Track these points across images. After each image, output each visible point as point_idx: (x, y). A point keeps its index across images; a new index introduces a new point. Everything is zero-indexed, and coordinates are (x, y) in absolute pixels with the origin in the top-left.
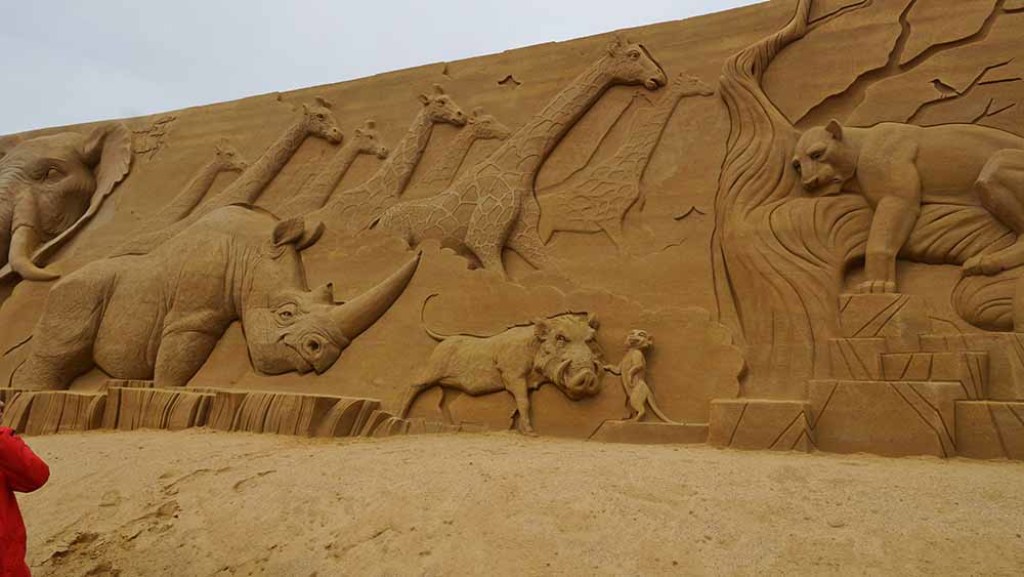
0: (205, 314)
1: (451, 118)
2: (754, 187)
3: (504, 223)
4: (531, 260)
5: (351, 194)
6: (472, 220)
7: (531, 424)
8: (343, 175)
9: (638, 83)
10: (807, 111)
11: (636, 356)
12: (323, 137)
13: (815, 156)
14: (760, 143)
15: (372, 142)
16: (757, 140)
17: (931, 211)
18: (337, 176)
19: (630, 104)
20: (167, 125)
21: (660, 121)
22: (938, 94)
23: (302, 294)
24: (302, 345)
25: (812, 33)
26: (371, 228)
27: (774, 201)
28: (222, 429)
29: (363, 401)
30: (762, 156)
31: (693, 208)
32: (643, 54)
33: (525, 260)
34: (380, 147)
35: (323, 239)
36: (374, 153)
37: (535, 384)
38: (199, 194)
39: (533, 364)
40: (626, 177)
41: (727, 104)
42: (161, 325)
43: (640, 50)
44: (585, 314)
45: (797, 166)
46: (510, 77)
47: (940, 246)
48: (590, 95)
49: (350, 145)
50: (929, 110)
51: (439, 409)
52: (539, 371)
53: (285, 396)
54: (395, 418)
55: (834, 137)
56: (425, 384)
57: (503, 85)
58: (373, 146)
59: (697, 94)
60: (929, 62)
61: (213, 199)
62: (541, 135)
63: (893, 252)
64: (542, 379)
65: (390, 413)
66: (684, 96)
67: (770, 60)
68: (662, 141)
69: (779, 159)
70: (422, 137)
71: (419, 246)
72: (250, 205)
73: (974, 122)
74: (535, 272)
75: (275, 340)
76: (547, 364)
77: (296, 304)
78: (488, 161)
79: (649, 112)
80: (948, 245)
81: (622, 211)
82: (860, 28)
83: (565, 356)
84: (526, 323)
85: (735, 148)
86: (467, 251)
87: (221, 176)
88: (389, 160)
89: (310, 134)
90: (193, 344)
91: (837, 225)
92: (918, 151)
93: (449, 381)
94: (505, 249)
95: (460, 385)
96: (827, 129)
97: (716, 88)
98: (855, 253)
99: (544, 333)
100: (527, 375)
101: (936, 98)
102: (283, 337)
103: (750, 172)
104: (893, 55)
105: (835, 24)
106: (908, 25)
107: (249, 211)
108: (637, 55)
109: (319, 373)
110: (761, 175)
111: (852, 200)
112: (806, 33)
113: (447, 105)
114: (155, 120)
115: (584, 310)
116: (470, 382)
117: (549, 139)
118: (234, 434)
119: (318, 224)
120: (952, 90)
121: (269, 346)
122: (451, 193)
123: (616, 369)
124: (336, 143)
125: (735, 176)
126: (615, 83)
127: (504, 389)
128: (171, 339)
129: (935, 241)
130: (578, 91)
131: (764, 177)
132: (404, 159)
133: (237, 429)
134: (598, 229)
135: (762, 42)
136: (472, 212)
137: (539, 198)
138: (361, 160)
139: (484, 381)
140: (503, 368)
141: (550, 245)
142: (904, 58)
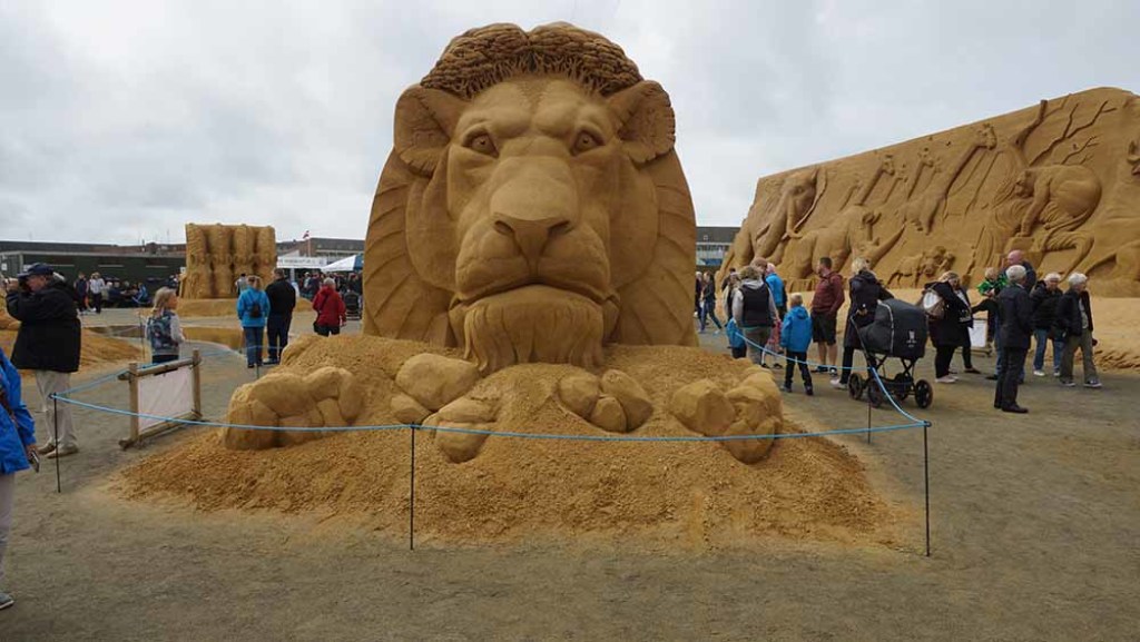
0: (841, 251)
1: (929, 163)
3: (932, 211)
5: (893, 199)
6: (923, 211)
8: (892, 190)
9: (985, 147)
10: (1034, 159)
12: (887, 172)
14: (1009, 177)
15: (903, 174)
18: (890, 190)
20: (838, 165)
21: (990, 163)
23: (869, 242)
27: (1004, 202)
30: (1008, 183)
31: (988, 204)
32: (989, 133)
33: (935, 226)
34: (905, 176)
35: (881, 218)
36: (903, 179)
37: (920, 272)
39: (920, 265)
43: (988, 131)
46: (950, 142)
48: (969, 154)
49: (896, 176)
50: (1069, 158)
55: (1027, 175)
56: (895, 273)
57: (947, 146)
58: (903, 176)
59: (1003, 152)
60: (1075, 136)
61: (851, 202)
63: (1030, 222)
66: (1000, 152)
67: (1024, 137)
68: (988, 173)
70: (918, 173)
71: (906, 222)
72: (861, 205)
73: (1081, 164)
77: (865, 246)
78: (933, 185)
79: (988, 160)
81: (968, 205)
82: (1058, 120)
86: (919, 224)
87: (854, 190)
88: (907, 183)
89: (883, 171)
92: (1051, 180)
93: (900, 272)
95: (902, 273)
100: (917, 270)
101: (1072, 153)
104: (1066, 132)
105: (1047, 120)
106: (1073, 118)
107: (860, 207)
108: (985, 135)
111: (1030, 200)
112: (1041, 123)
113: (928, 157)
114: (836, 162)
117: (955, 173)
119: (880, 212)
120: (1078, 149)
122: (921, 199)
124: (891, 175)
125: (997, 191)
126: (978, 147)
130: (966, 151)
131: (1006, 191)
132: (912, 182)
134: (959, 213)
135: (1022, 129)
136: (924, 208)
138: (899, 182)
141: (945, 220)
142: (1068, 134)
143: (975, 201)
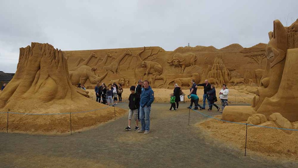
0: (85, 78)
1: (110, 56)
3: (116, 69)
5: (99, 64)
6: (113, 68)
8: (98, 62)
10: (143, 59)
11: (127, 82)
13: (143, 64)
19: (128, 57)
20: (72, 52)
22: (153, 59)
24: (97, 81)
26: (102, 69)
31: (133, 68)
38: (79, 63)
40: (128, 65)
41: (137, 58)
44: (124, 78)
48: (125, 55)
49: (98, 58)
56: (110, 84)
60: (153, 56)
61: (81, 64)
63: (148, 73)
66: (133, 56)
69: (140, 64)
70: (107, 58)
74: (119, 74)
77: (95, 77)
78: (114, 62)
83: (122, 82)
84: (118, 79)
85: (137, 62)
86: (113, 72)
89: (93, 56)
90: (84, 81)
91: (144, 70)
92: (151, 64)
96: (144, 62)
102: (95, 80)
106: (152, 52)
108: (129, 52)
117: (120, 60)
121: (93, 81)
122: (111, 65)
125: (137, 65)
126: (127, 54)
128: (81, 80)
132: (105, 61)
134: (125, 70)
137: (119, 66)
138: (100, 60)
141: (121, 71)
143: (129, 67)
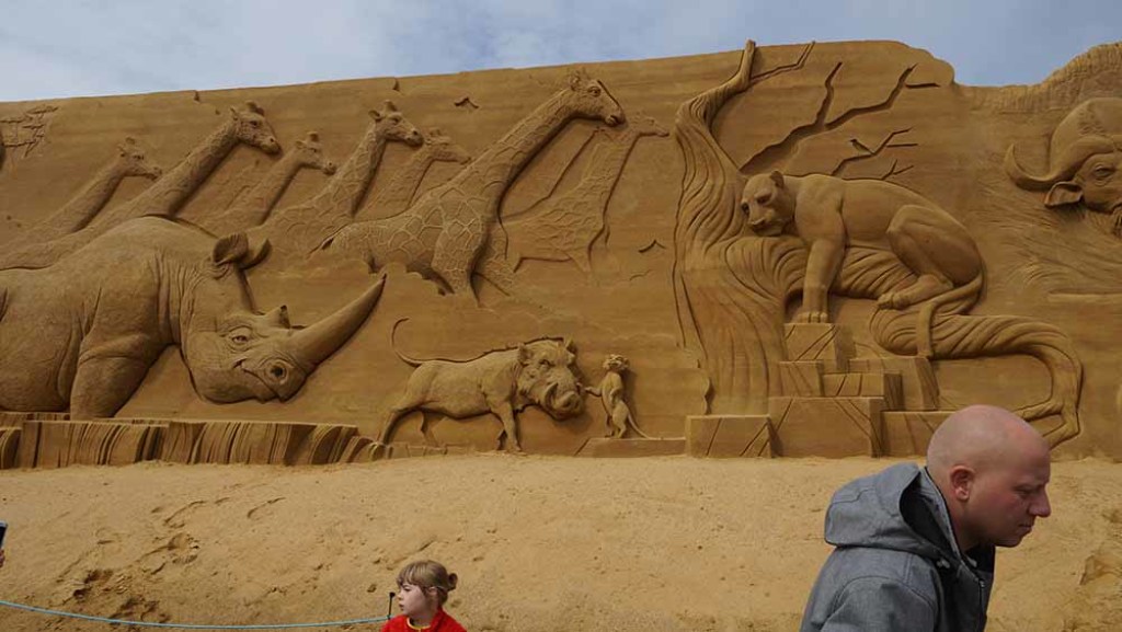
0: (135, 338)
1: (407, 137)
2: (711, 225)
3: (473, 250)
4: (502, 287)
5: (298, 210)
6: (439, 244)
7: (519, 445)
8: (283, 189)
9: (598, 119)
10: (751, 157)
11: (614, 378)
12: (256, 146)
13: (762, 200)
14: (713, 186)
15: (317, 156)
16: (710, 182)
17: (854, 253)
18: (276, 190)
19: (592, 137)
20: (45, 115)
21: (621, 156)
22: (856, 153)
23: (254, 316)
24: (264, 371)
25: (755, 87)
26: (324, 248)
27: (727, 239)
28: (179, 460)
29: (340, 428)
30: (715, 197)
31: (655, 242)
32: (603, 91)
33: (496, 285)
34: (326, 162)
35: (272, 257)
36: (319, 168)
37: (519, 407)
38: (101, 201)
39: (517, 387)
40: (590, 209)
41: (681, 145)
42: (76, 349)
43: (600, 87)
44: (561, 339)
45: (745, 208)
46: (467, 100)
47: (862, 282)
48: (552, 126)
49: (290, 156)
50: (848, 166)
51: (421, 434)
52: (523, 393)
53: (253, 425)
54: (377, 444)
55: (777, 185)
56: (406, 409)
57: (460, 107)
58: (318, 160)
59: (654, 134)
60: (849, 123)
61: (121, 207)
62: (503, 162)
63: (825, 287)
64: (527, 402)
65: (370, 438)
66: (642, 135)
67: (718, 109)
68: (623, 176)
69: (730, 202)
70: (375, 154)
71: (383, 269)
73: (883, 179)
74: (507, 298)
75: (230, 367)
76: (533, 386)
77: (250, 328)
78: (449, 185)
79: (608, 148)
80: (866, 283)
81: (589, 242)
82: (795, 87)
83: (548, 380)
84: (504, 348)
85: (691, 188)
86: (434, 276)
87: (128, 180)
88: (338, 176)
89: (241, 141)
90: (123, 371)
91: (781, 262)
92: (842, 201)
93: (430, 406)
94: (475, 275)
95: (443, 408)
96: (772, 177)
97: (673, 130)
98: (795, 286)
99: (526, 358)
100: (512, 398)
101: (853, 156)
102: (240, 363)
103: (705, 212)
104: (821, 114)
105: (772, 82)
106: (832, 89)
107: (173, 223)
108: (598, 92)
109: (284, 400)
110: (715, 216)
111: (791, 241)
112: (750, 86)
113: (401, 123)
114: (28, 108)
115: (559, 336)
116: (452, 405)
117: (513, 167)
118: (196, 466)
119: (264, 241)
120: (866, 149)
121: (223, 372)
122: (414, 215)
123: (597, 391)
124: (275, 153)
125: (694, 214)
126: (576, 116)
127: (489, 412)
128: (92, 366)
129: (856, 279)
130: (540, 121)
131: (718, 216)
132: (356, 177)
133: (197, 462)
134: (566, 258)
135: (713, 90)
136: (437, 238)
137: (505, 225)
138: (304, 174)
139: (469, 404)
140: (487, 392)
141: (518, 272)
142: (829, 118)
143: (604, 233)
